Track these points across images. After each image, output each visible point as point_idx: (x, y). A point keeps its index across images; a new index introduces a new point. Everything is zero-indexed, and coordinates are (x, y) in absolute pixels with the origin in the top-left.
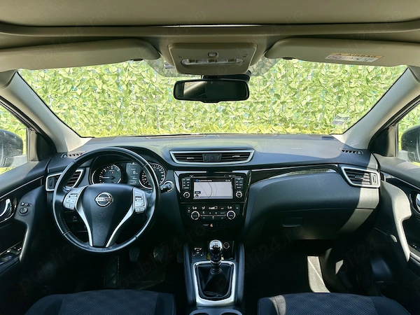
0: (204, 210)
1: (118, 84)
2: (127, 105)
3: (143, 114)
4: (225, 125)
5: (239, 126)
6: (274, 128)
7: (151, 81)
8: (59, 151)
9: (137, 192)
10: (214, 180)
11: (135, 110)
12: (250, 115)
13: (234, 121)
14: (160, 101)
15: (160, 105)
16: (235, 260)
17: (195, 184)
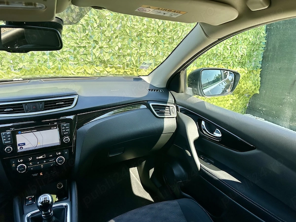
0: (31, 161)
4: (53, 66)
5: (66, 67)
6: (96, 68)
12: (75, 57)
16: (69, 199)
17: (18, 136)
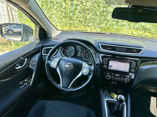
0: (113, 75)
1: (72, 4)
2: (74, 15)
3: (81, 19)
4: (116, 28)
5: (122, 29)
6: (139, 32)
7: (86, 4)
8: (48, 36)
9: (85, 65)
10: (120, 61)
11: (77, 17)
12: (129, 25)
13: (121, 27)
14: (88, 14)
15: (89, 16)
17: (110, 62)
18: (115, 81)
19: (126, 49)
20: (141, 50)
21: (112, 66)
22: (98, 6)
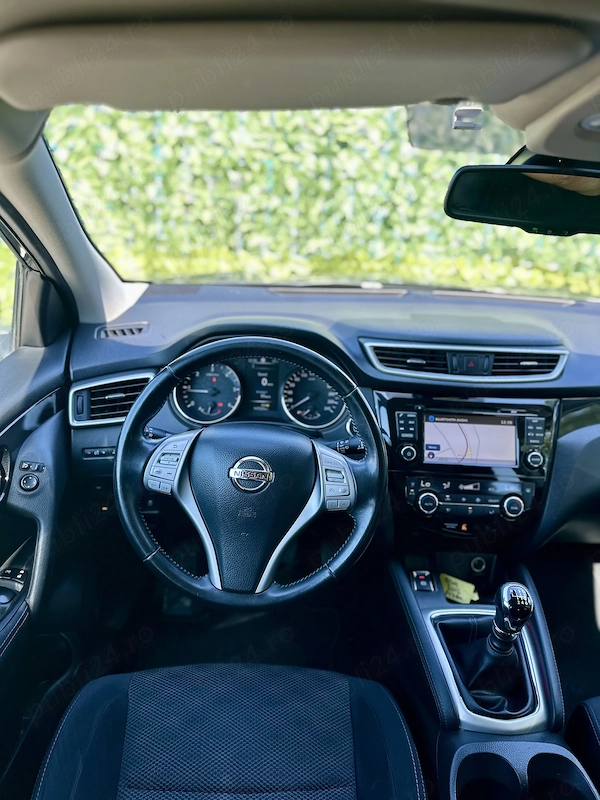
0: (448, 491)
1: (152, 139)
2: (169, 193)
3: (207, 217)
7: (230, 140)
8: (84, 319)
9: (329, 457)
11: (187, 206)
15: (246, 198)
17: (428, 426)
18: (459, 517)
19: (492, 358)
20: (555, 359)
21: (438, 448)
22: (291, 147)
